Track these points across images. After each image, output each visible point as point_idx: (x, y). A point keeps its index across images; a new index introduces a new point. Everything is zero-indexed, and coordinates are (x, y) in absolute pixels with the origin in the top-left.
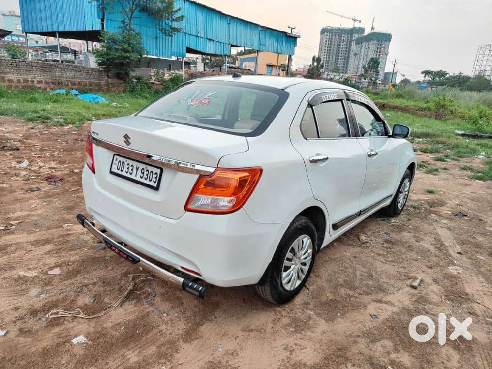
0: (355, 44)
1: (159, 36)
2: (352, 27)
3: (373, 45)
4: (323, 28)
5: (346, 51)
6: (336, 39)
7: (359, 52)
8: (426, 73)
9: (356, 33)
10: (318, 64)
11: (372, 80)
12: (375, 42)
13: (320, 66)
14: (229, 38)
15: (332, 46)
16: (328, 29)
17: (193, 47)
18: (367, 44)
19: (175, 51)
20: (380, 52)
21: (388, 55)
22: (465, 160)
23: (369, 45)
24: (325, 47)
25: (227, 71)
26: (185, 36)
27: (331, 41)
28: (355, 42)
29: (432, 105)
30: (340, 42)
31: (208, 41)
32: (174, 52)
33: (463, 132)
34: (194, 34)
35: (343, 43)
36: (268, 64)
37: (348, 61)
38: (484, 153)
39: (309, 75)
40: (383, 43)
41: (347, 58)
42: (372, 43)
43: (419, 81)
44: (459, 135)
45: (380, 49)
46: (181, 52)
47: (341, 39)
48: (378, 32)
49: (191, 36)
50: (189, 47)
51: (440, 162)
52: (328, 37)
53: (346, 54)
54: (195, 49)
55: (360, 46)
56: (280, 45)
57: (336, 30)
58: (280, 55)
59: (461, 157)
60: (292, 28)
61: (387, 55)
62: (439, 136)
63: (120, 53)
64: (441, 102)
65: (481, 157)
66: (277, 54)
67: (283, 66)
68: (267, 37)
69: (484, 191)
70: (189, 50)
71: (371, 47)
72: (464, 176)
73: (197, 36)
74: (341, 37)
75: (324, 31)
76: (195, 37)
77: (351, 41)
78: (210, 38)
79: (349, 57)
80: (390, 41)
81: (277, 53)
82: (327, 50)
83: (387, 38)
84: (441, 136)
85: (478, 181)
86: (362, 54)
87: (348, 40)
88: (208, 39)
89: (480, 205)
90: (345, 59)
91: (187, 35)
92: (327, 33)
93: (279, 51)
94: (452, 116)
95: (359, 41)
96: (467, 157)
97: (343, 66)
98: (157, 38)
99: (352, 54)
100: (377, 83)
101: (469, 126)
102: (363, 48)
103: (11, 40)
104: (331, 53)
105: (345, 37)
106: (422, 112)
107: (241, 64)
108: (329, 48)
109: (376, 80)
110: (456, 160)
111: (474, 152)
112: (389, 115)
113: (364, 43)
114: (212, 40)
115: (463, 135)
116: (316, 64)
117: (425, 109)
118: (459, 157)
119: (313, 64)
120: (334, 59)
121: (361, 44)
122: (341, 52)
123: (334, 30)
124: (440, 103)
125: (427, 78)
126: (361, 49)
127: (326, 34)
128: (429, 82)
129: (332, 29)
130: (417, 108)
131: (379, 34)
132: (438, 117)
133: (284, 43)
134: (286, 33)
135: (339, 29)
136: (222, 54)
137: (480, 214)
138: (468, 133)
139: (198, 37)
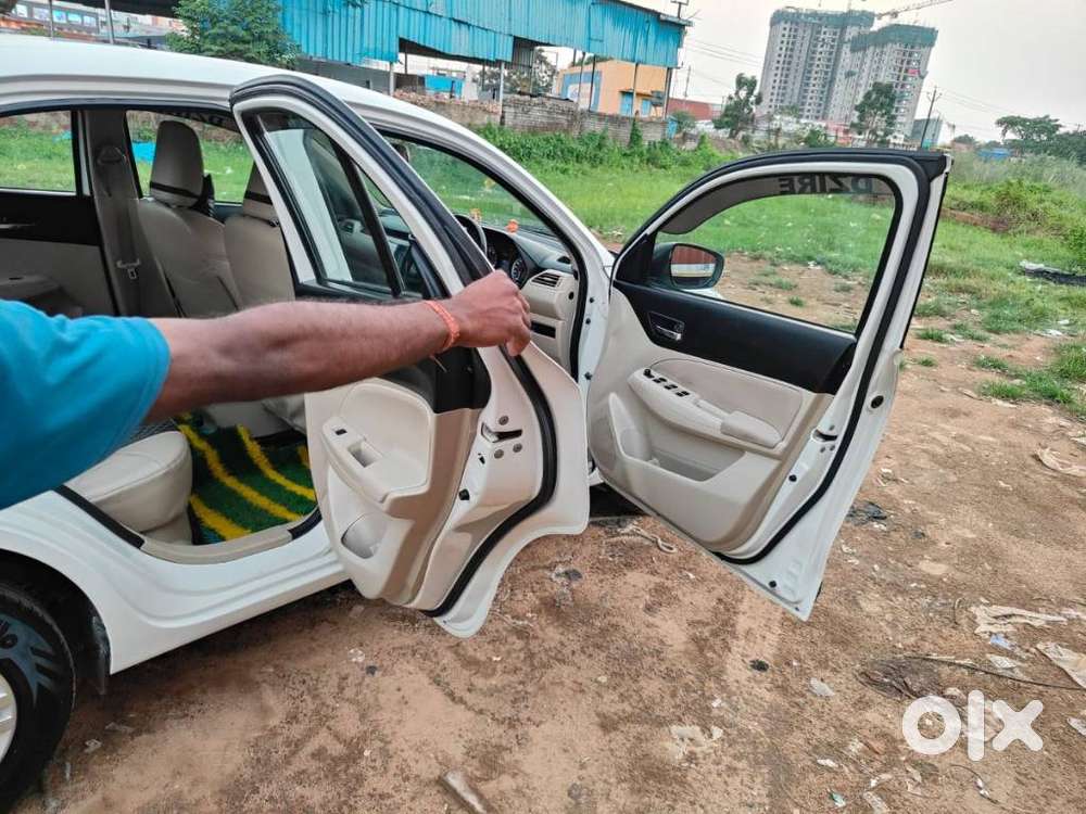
0: (848, 51)
1: (330, 8)
2: (845, 11)
3: (892, 52)
4: (778, 11)
5: (828, 67)
6: (805, 35)
7: (857, 70)
8: (1008, 123)
9: (853, 25)
10: (750, 93)
11: (877, 136)
12: (897, 46)
13: (752, 99)
14: (510, 19)
15: (796, 53)
16: (788, 14)
17: (414, 37)
18: (878, 51)
19: (372, 46)
20: (907, 71)
21: (925, 80)
22: (1003, 339)
23: (882, 52)
24: (780, 55)
25: (504, 101)
26: (397, 10)
27: (793, 43)
28: (849, 45)
29: (990, 199)
30: (815, 46)
31: (454, 25)
32: (368, 50)
33: (1041, 266)
34: (419, 7)
35: (822, 46)
36: (623, 89)
37: (830, 90)
38: (1067, 322)
39: (726, 119)
40: (916, 49)
41: (830, 83)
42: (888, 48)
43: (995, 142)
44: (1025, 272)
45: (909, 63)
46: (386, 49)
47: (817, 39)
48: (906, 23)
49: (412, 13)
50: (406, 37)
51: (929, 342)
52: (787, 33)
53: (826, 73)
54: (422, 43)
55: (860, 54)
56: (641, 41)
57: (807, 16)
58: (640, 66)
59: (997, 332)
60: (680, 4)
61: (922, 78)
62: (966, 273)
63: (223, 45)
64: (1012, 191)
65: (1054, 332)
66: (634, 65)
67: (655, 94)
68: (608, 23)
69: (994, 436)
70: (407, 46)
71: (885, 58)
72: (968, 386)
73: (427, 12)
74: (819, 32)
75: (778, 18)
76: (423, 15)
77: (842, 42)
78: (460, 18)
79: (832, 81)
80: (932, 45)
81: (633, 61)
82: (784, 62)
83: (926, 37)
84: (976, 273)
85: (1000, 402)
86: (865, 74)
87: (833, 41)
88: (455, 21)
89: (953, 478)
90: (824, 86)
91: (402, 9)
92: (786, 23)
93: (639, 56)
94: (1033, 225)
95: (859, 45)
96: (1016, 331)
97: (818, 101)
98: (325, 13)
99: (840, 76)
100: (888, 142)
101: (1063, 252)
102: (868, 60)
103: (64, 22)
104: (792, 71)
105: (827, 34)
106: (964, 213)
107: (565, 88)
108: (787, 59)
109: (886, 135)
110: (979, 339)
111: (1040, 318)
112: (878, 217)
113: (872, 48)
114: (466, 23)
115: (1038, 273)
116: (743, 94)
117: (973, 205)
118: (990, 331)
119: (737, 93)
120: (798, 85)
121: (865, 50)
122: (815, 69)
123: (803, 17)
124: (1008, 193)
125: (1011, 136)
126: (863, 63)
127: (783, 25)
128: (1012, 145)
129: (798, 14)
130: (955, 203)
131: (908, 27)
132: (1000, 226)
133: (652, 38)
134: (657, 15)
135: (815, 14)
136: (492, 59)
137: (934, 513)
138: (1051, 270)
139: (431, 14)
